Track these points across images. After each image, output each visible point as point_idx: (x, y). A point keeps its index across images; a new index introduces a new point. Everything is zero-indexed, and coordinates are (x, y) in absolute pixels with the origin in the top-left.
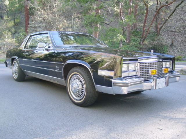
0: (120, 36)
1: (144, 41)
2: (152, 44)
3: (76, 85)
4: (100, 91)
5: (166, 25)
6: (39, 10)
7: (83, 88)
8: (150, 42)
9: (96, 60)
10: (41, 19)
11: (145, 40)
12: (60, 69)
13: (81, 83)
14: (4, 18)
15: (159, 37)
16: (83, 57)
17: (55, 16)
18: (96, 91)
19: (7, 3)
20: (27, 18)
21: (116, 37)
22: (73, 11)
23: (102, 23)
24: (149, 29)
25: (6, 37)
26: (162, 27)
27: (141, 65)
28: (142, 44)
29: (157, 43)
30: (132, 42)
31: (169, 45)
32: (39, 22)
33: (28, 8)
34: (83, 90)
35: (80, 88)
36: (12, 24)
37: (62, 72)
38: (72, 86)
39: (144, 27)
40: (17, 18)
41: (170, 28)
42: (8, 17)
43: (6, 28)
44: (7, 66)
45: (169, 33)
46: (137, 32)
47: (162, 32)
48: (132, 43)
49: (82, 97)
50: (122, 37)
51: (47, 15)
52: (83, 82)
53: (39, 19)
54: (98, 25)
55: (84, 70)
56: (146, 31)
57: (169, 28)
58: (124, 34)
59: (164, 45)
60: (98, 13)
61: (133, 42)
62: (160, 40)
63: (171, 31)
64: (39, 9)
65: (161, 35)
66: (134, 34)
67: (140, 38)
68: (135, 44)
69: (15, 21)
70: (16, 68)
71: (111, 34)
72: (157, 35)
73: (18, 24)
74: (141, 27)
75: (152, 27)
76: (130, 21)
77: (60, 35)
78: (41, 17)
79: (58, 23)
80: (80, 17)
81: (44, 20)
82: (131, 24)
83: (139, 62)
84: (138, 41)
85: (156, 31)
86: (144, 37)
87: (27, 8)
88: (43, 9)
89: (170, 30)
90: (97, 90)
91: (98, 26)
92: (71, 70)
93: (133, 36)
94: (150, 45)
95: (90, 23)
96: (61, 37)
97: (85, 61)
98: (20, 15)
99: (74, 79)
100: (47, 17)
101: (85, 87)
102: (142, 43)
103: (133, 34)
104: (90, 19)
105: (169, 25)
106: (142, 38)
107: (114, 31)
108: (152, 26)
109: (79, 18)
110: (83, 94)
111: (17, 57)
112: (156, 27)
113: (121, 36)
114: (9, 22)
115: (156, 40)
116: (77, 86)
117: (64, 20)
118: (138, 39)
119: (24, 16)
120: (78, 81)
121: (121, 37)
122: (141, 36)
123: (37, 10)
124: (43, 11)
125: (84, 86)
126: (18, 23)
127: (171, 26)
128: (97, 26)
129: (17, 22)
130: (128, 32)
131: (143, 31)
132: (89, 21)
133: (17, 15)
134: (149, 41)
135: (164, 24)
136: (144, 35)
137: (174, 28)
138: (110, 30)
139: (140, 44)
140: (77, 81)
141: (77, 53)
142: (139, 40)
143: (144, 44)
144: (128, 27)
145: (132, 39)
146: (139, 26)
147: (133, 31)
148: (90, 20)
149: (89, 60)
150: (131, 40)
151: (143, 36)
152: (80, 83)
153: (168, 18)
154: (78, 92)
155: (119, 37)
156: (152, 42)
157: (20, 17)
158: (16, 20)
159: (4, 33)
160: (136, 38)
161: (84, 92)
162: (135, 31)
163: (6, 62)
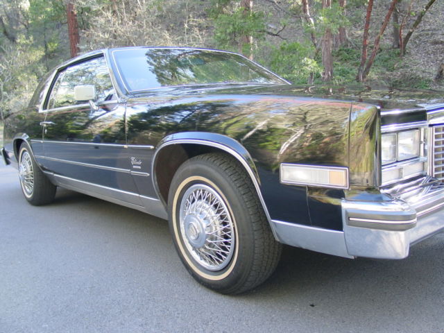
0: (309, 63)
1: (367, 72)
2: (389, 79)
3: (202, 220)
4: (291, 244)
5: (421, 29)
6: (102, 14)
7: (225, 230)
8: (383, 73)
9: (251, 129)
10: (107, 36)
11: (371, 69)
12: (145, 168)
13: (218, 212)
14: (18, 41)
15: (406, 60)
16: (218, 122)
17: (141, 27)
18: (275, 241)
19: (26, 5)
20: (74, 37)
21: (301, 65)
22: (184, 11)
23: (261, 33)
24: (377, 41)
25: (27, 86)
26: (410, 34)
27: (437, 137)
28: (363, 81)
29: (402, 74)
30: (338, 76)
31: (432, 78)
32: (103, 43)
33: (76, 12)
34: (226, 237)
35: (216, 233)
36: (38, 54)
37: (150, 176)
38: (188, 226)
39: (365, 38)
40: (50, 41)
41: (432, 34)
42: (27, 38)
43: (25, 66)
44: (8, 163)
45: (431, 48)
46: (348, 51)
47: (411, 47)
48: (339, 80)
49: (225, 263)
50: (315, 64)
51: (122, 24)
52: (226, 209)
53: (101, 35)
54: (251, 38)
55: (224, 167)
56: (372, 48)
57: (428, 34)
58: (317, 58)
59: (420, 79)
60: (249, 7)
61: (341, 77)
62: (407, 67)
63: (436, 43)
64: (99, 10)
65: (409, 54)
66: (340, 58)
67: (356, 65)
68: (347, 80)
69: (46, 47)
70: (28, 167)
71: (286, 58)
72: (399, 54)
73: (56, 54)
74: (357, 37)
75: (385, 35)
76: (333, 22)
77: (153, 67)
78: (108, 32)
79: (149, 42)
80: (205, 26)
81: (115, 37)
82: (334, 29)
83: (431, 126)
84: (353, 74)
85: (396, 46)
86: (367, 61)
87: (73, 13)
88: (111, 11)
89: (432, 39)
90: (277, 239)
91: (251, 42)
92: (181, 167)
93: (339, 63)
94: (383, 82)
95: (230, 34)
96: (157, 72)
97: (224, 133)
98: (60, 32)
99: (194, 201)
100: (121, 30)
101: (232, 227)
102: (364, 77)
103: (338, 56)
104: (229, 24)
105: (428, 27)
106: (362, 65)
107: (292, 50)
108: (385, 33)
109: (201, 28)
110: (229, 253)
111: (28, 137)
112: (396, 34)
113: (312, 62)
114: (30, 49)
115: (399, 68)
116: (204, 226)
117: (163, 34)
118: (351, 70)
119: (67, 35)
120: (207, 206)
121: (311, 64)
122: (360, 61)
123: (97, 15)
124: (109, 14)
125: (231, 224)
126: (55, 51)
127: (435, 29)
128: (249, 41)
129: (52, 50)
130: (325, 53)
131: (365, 46)
132: (228, 31)
133: (51, 31)
134: (379, 70)
135: (415, 26)
136: (368, 58)
137: (440, 32)
138: (282, 49)
139: (358, 79)
140: (205, 205)
141: (200, 108)
142: (355, 71)
143: (367, 81)
144: (326, 41)
145: (338, 70)
146: (352, 35)
147: (337, 50)
148: (231, 27)
149: (234, 129)
150: (335, 72)
151: (364, 60)
152: (213, 213)
153: (427, 8)
154: (210, 245)
155: (307, 65)
156: (387, 73)
157: (60, 38)
158: (49, 46)
159: (19, 78)
160: (346, 66)
161: (232, 246)
162: (342, 48)
163: (4, 151)
